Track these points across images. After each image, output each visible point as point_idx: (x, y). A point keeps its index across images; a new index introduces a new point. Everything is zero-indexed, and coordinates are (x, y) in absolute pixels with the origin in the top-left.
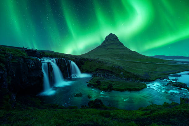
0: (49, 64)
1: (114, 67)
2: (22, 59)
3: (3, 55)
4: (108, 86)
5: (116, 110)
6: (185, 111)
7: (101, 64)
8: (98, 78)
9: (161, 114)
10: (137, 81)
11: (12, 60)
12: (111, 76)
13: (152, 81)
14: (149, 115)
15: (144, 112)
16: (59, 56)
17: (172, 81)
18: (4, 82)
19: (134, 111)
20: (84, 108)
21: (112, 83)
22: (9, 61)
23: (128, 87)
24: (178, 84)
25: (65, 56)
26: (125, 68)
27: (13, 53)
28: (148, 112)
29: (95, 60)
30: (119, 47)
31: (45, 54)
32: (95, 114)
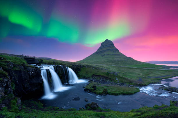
0: (48, 71)
1: (109, 73)
2: (22, 67)
3: (5, 64)
4: (103, 91)
5: (110, 112)
6: (172, 113)
7: (96, 70)
8: (94, 83)
9: (150, 115)
10: (131, 86)
11: (13, 68)
12: (106, 81)
13: (145, 86)
14: (140, 116)
15: (135, 113)
16: (57, 63)
17: (164, 86)
18: (10, 89)
19: (127, 112)
20: (82, 110)
21: (107, 88)
22: (11, 69)
23: (122, 92)
24: (170, 88)
25: (63, 63)
26: (119, 74)
27: (13, 61)
28: (139, 113)
29: (91, 66)
30: (114, 53)
31: (43, 61)
32: (92, 115)
